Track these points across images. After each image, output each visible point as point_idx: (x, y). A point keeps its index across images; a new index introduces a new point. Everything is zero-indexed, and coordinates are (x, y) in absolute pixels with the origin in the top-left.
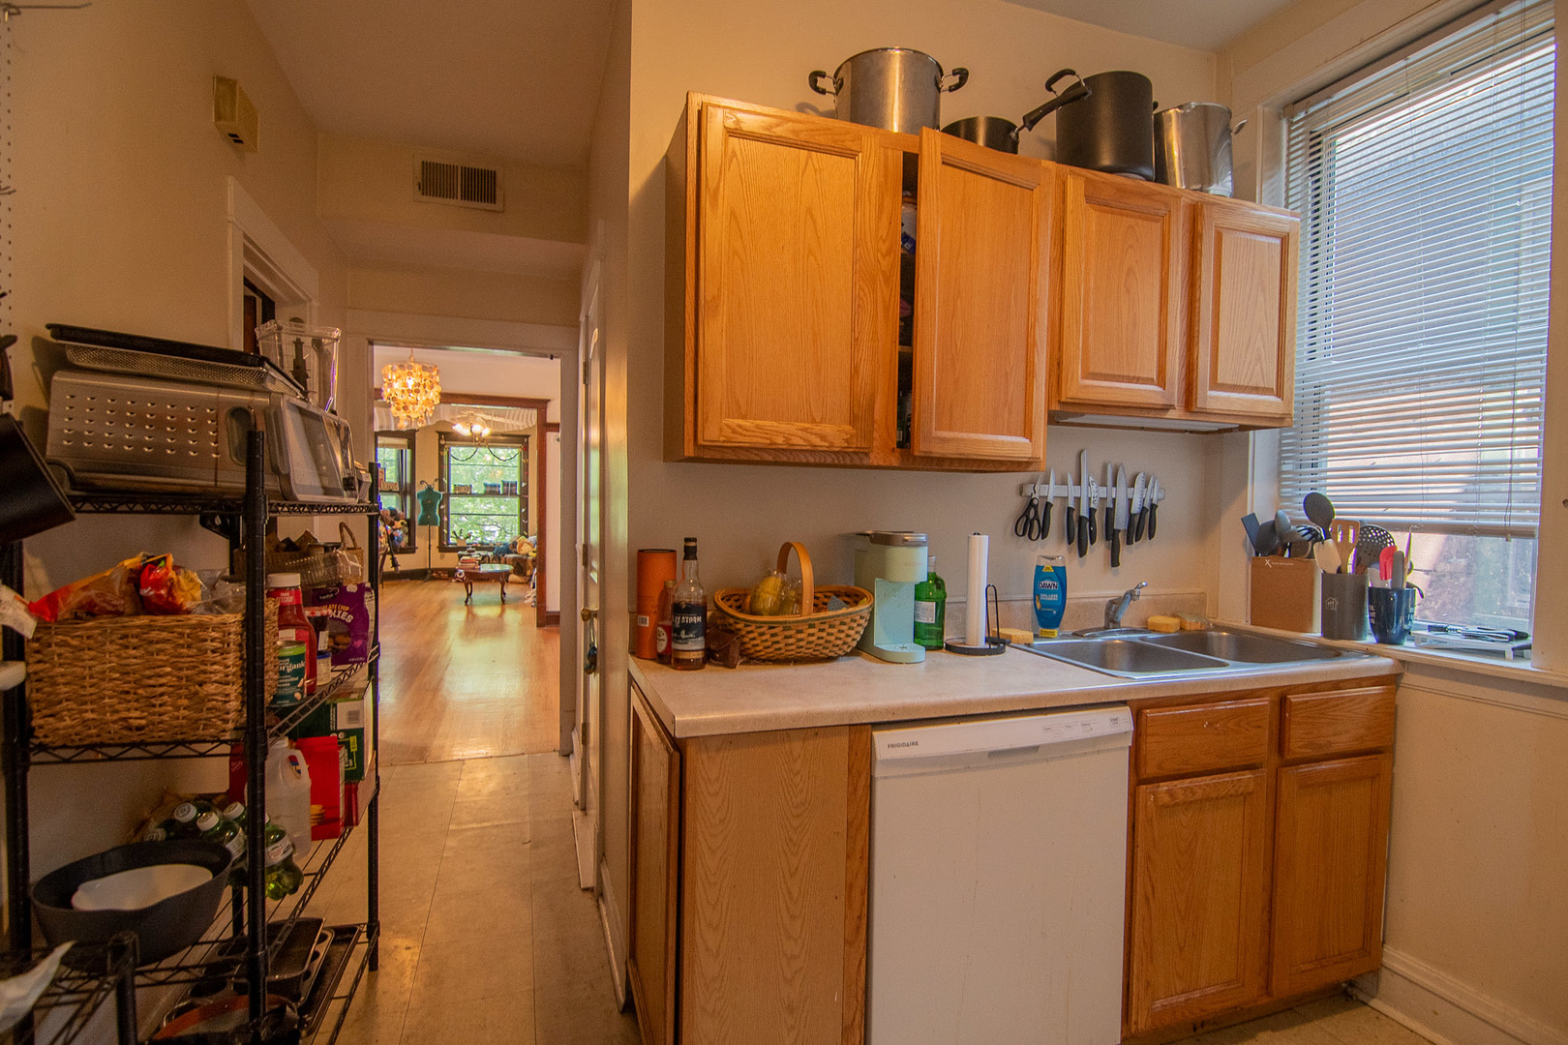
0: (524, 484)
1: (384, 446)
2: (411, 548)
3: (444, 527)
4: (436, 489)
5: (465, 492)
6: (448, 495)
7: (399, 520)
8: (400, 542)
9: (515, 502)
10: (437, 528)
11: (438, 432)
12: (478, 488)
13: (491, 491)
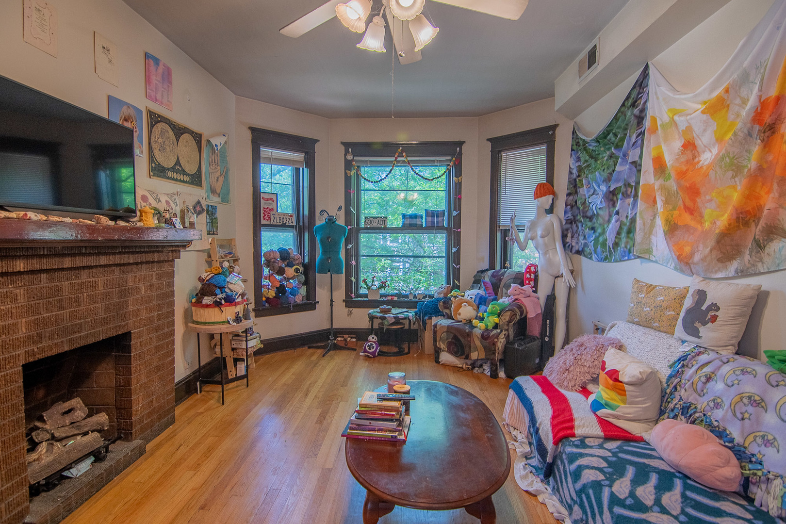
0: (455, 213)
1: (271, 160)
2: (310, 304)
3: (352, 271)
4: (341, 222)
5: (379, 227)
6: (358, 230)
7: (292, 267)
8: (294, 295)
9: (441, 239)
10: (343, 276)
11: (343, 143)
12: (395, 221)
13: (411, 225)
